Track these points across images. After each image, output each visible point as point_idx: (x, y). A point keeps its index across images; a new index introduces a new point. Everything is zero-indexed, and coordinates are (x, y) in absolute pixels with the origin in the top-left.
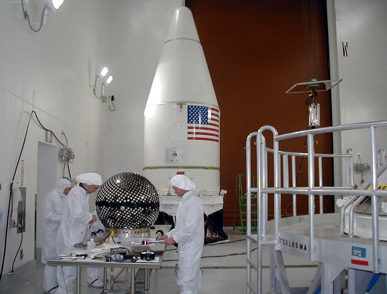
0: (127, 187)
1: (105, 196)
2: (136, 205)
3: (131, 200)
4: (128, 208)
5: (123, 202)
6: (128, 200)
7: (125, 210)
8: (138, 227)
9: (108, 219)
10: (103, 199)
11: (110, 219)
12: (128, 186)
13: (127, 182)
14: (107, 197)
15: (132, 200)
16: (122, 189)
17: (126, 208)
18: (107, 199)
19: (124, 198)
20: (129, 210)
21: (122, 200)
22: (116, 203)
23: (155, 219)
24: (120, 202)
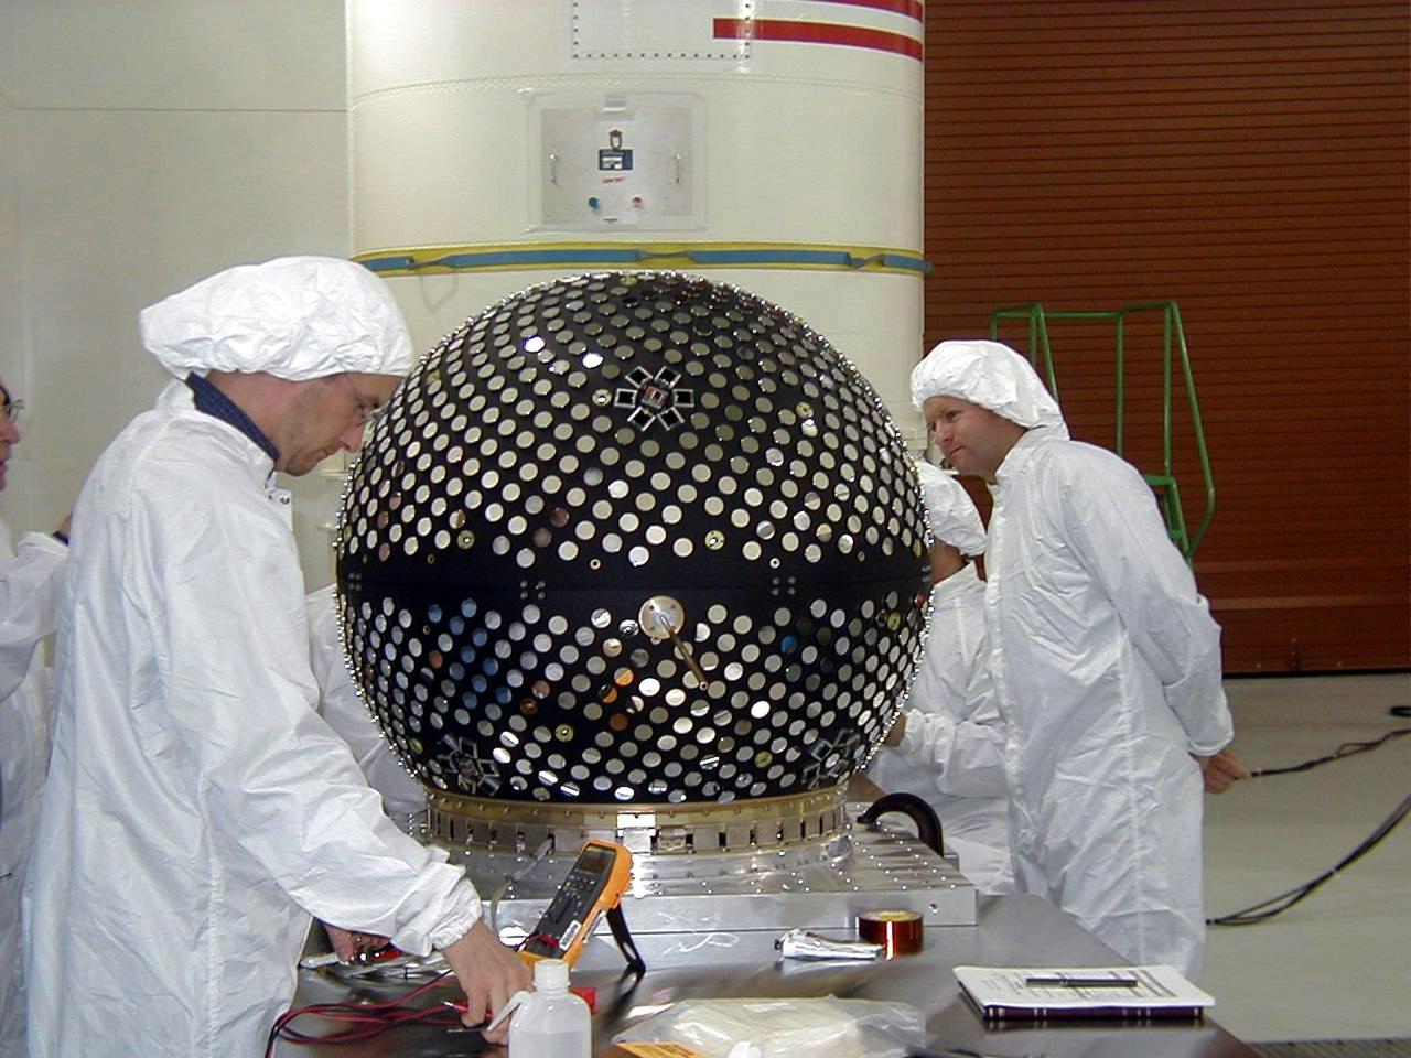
0: (686, 413)
1: (473, 501)
2: (784, 586)
3: (737, 537)
4: (718, 613)
5: (661, 553)
6: (715, 540)
7: (688, 633)
8: (788, 780)
9: (502, 725)
10: (454, 534)
11: (532, 725)
12: (699, 408)
13: (680, 366)
14: (494, 513)
15: (749, 533)
16: (640, 438)
17: (694, 615)
18: (501, 527)
19: (672, 514)
20: (727, 627)
21: (656, 535)
22: (595, 564)
23: (880, 722)
24: (639, 556)
